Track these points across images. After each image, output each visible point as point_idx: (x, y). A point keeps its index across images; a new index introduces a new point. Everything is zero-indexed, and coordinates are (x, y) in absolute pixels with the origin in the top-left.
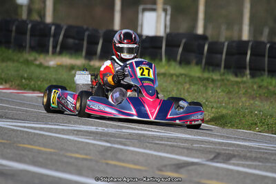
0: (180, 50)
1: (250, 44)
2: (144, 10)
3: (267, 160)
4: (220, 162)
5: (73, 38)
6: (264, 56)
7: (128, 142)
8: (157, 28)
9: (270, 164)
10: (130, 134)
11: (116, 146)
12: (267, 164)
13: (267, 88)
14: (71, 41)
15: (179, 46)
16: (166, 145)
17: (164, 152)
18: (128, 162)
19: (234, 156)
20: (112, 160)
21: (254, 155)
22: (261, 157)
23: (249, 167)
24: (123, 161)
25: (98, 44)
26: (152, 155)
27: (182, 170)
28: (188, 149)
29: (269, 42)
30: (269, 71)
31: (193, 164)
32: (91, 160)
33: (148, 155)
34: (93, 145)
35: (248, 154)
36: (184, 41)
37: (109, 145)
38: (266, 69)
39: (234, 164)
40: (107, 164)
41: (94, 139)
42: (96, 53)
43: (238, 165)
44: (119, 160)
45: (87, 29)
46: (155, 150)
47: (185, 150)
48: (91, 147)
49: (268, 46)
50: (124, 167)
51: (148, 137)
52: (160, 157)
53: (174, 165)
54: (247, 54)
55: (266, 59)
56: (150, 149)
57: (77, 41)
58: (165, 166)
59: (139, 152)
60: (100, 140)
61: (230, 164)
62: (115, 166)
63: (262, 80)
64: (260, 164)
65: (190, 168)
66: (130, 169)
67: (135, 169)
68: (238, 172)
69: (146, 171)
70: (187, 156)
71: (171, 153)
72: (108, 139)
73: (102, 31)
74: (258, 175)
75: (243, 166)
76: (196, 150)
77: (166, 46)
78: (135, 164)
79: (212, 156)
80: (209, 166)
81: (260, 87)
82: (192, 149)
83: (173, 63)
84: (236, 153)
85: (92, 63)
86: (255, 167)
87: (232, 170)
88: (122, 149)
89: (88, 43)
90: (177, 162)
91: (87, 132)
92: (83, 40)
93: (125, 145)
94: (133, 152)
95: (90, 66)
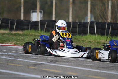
0: (46, 26)
1: (72, 23)
2: (33, 12)
3: (70, 62)
4: (52, 63)
5: (5, 23)
6: (77, 27)
7: (18, 57)
8: (37, 18)
9: (71, 64)
10: (20, 55)
11: (13, 59)
12: (70, 64)
13: (77, 39)
14: (4, 24)
15: (45, 25)
16: (33, 58)
17: (32, 60)
18: (16, 64)
19: (58, 61)
20: (10, 63)
21: (66, 61)
22: (68, 61)
23: (62, 64)
24: (14, 63)
25: (14, 25)
26: (26, 61)
27: (36, 66)
28: (41, 59)
29: (78, 22)
30: (79, 33)
31: (41, 64)
32: (2, 63)
33: (25, 61)
34: (5, 59)
35: (64, 61)
36: (47, 23)
37: (11, 58)
38: (78, 32)
39: (57, 64)
40: (8, 64)
41: (6, 57)
42: (14, 29)
43: (59, 64)
44: (13, 63)
45: (10, 19)
46: (28, 60)
47: (40, 60)
48: (3, 59)
49: (78, 24)
50: (14, 66)
51: (27, 56)
52: (29, 62)
53: (34, 64)
54: (70, 27)
55: (78, 28)
56: (26, 59)
57: (6, 24)
58: (30, 65)
59: (21, 61)
60: (8, 57)
61: (56, 64)
62: (11, 65)
63: (76, 37)
64: (67, 63)
65: (40, 65)
66: (16, 66)
67: (18, 66)
68: (58, 66)
69: (22, 66)
70: (40, 61)
71: (34, 61)
72: (11, 57)
73: (16, 20)
74: (65, 67)
75: (61, 64)
76: (44, 60)
77: (40, 25)
78: (19, 64)
79: (50, 61)
80: (47, 64)
81: (75, 39)
82: (43, 59)
83: (43, 31)
84: (59, 60)
85: (12, 32)
86: (65, 65)
87: (55, 66)
88: (15, 60)
89: (11, 25)
90: (35, 63)
91: (4, 54)
92: (9, 24)
93: (17, 58)
94: (19, 60)
95: (11, 33)
